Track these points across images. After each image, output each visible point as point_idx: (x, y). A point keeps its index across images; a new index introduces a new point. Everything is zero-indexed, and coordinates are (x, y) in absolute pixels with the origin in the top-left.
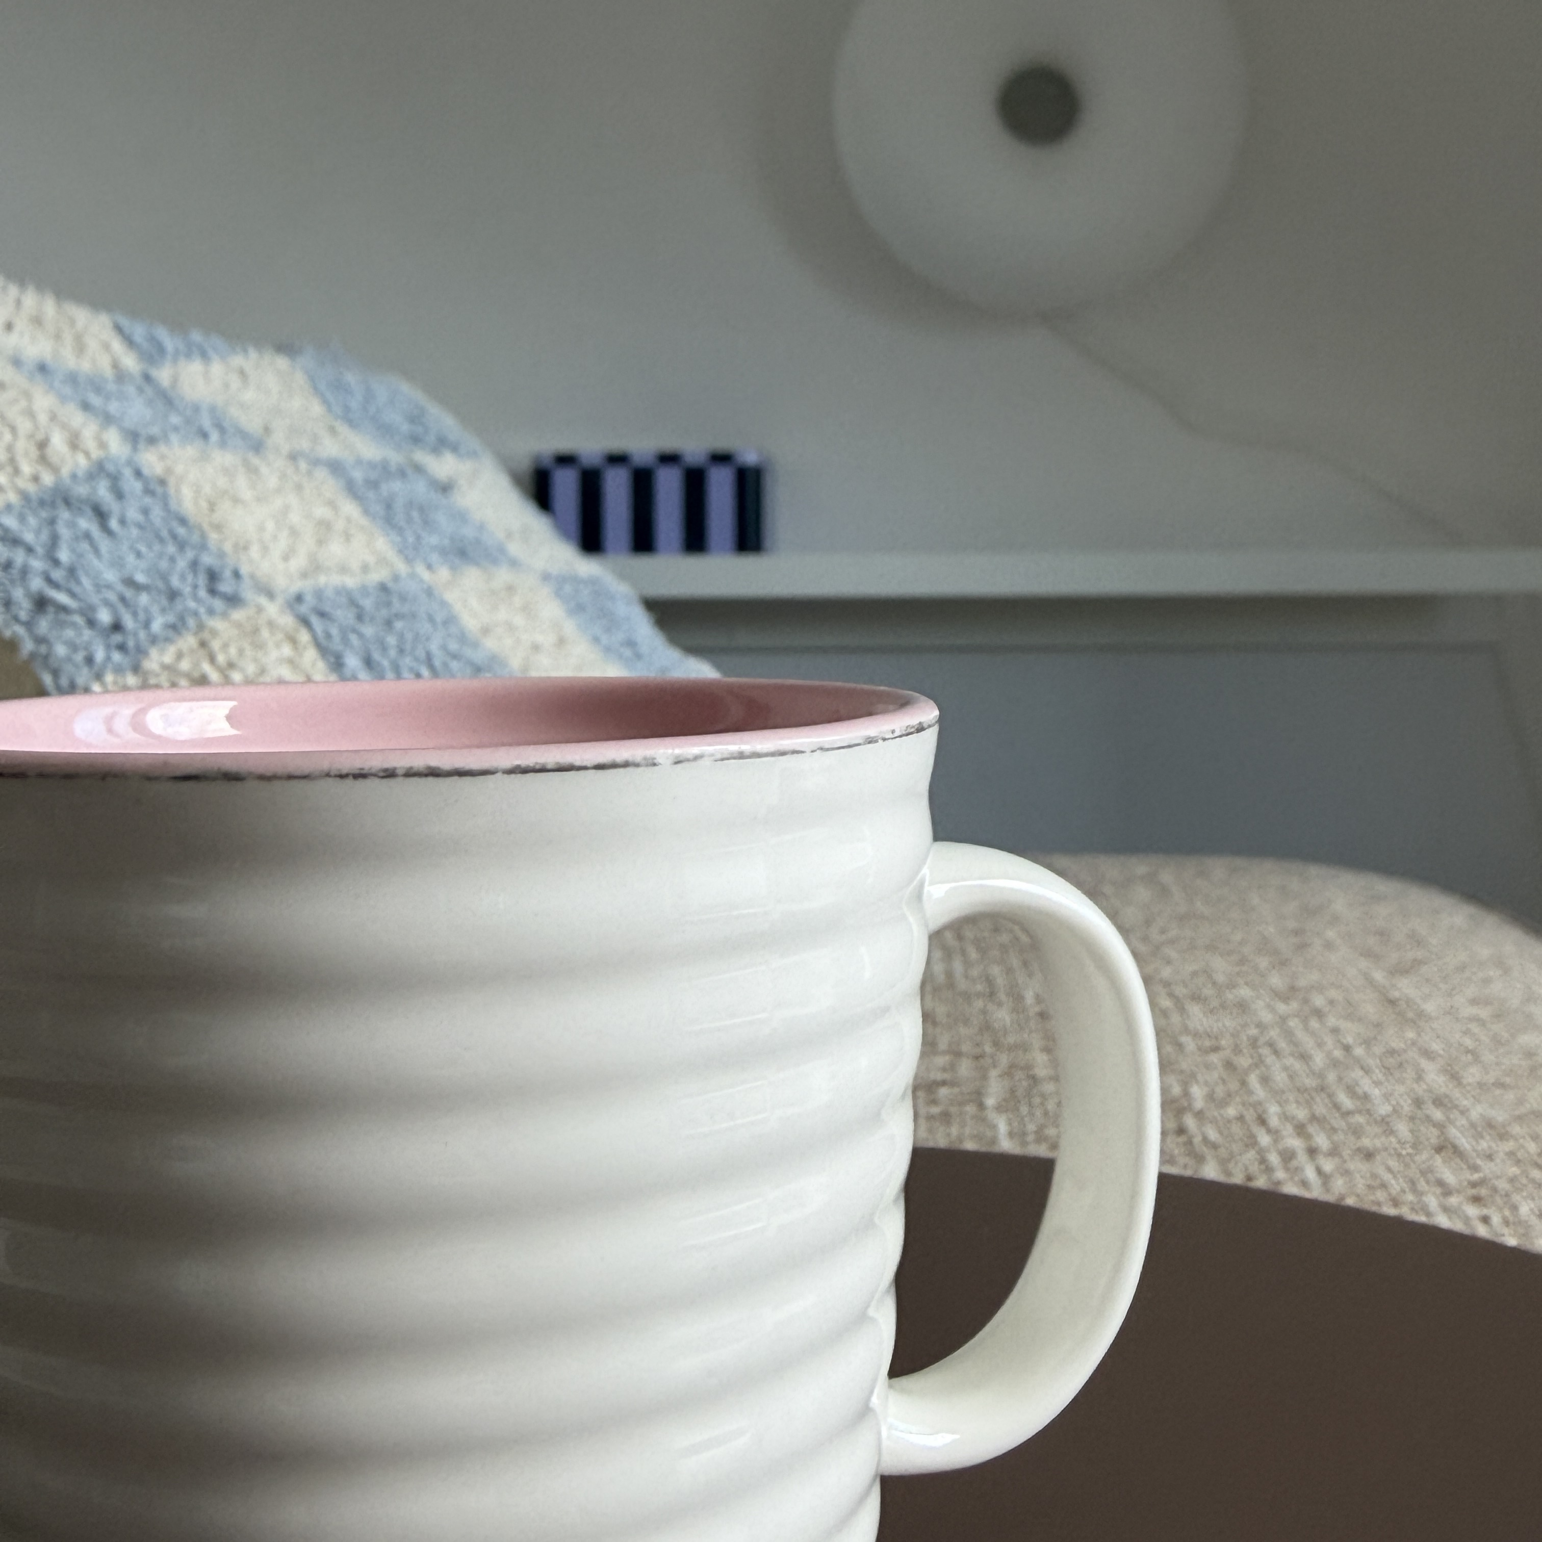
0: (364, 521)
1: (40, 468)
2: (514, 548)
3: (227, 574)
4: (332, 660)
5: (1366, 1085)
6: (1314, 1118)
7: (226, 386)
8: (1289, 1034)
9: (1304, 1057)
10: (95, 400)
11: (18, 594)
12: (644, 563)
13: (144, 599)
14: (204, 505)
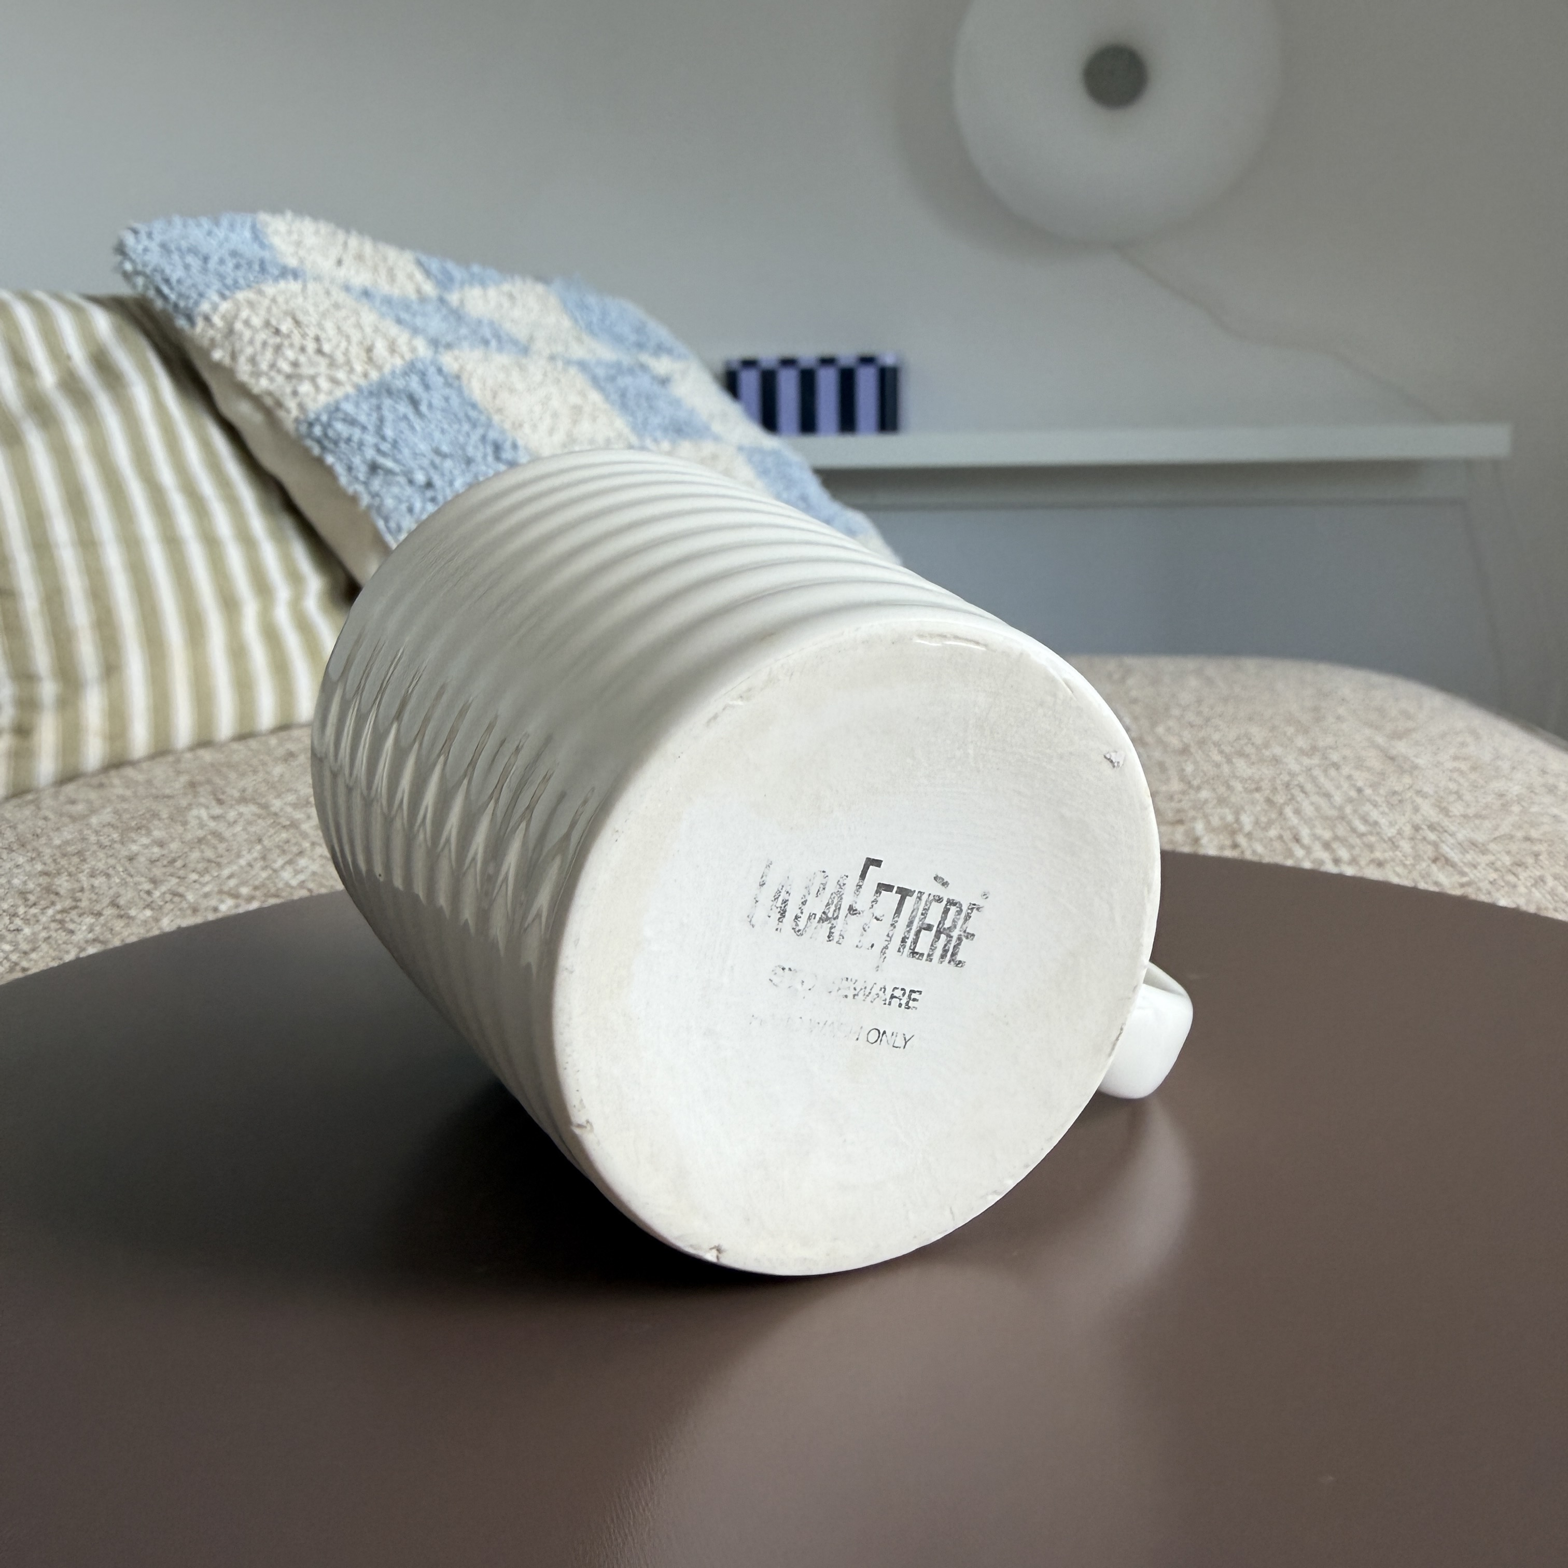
0: (606, 406)
1: (366, 366)
2: (716, 427)
3: (508, 445)
5: (1375, 815)
6: (1336, 838)
7: (500, 306)
8: (1314, 780)
9: (1328, 796)
10: (404, 316)
11: (357, 461)
12: (810, 442)
13: (448, 464)
14: (489, 394)
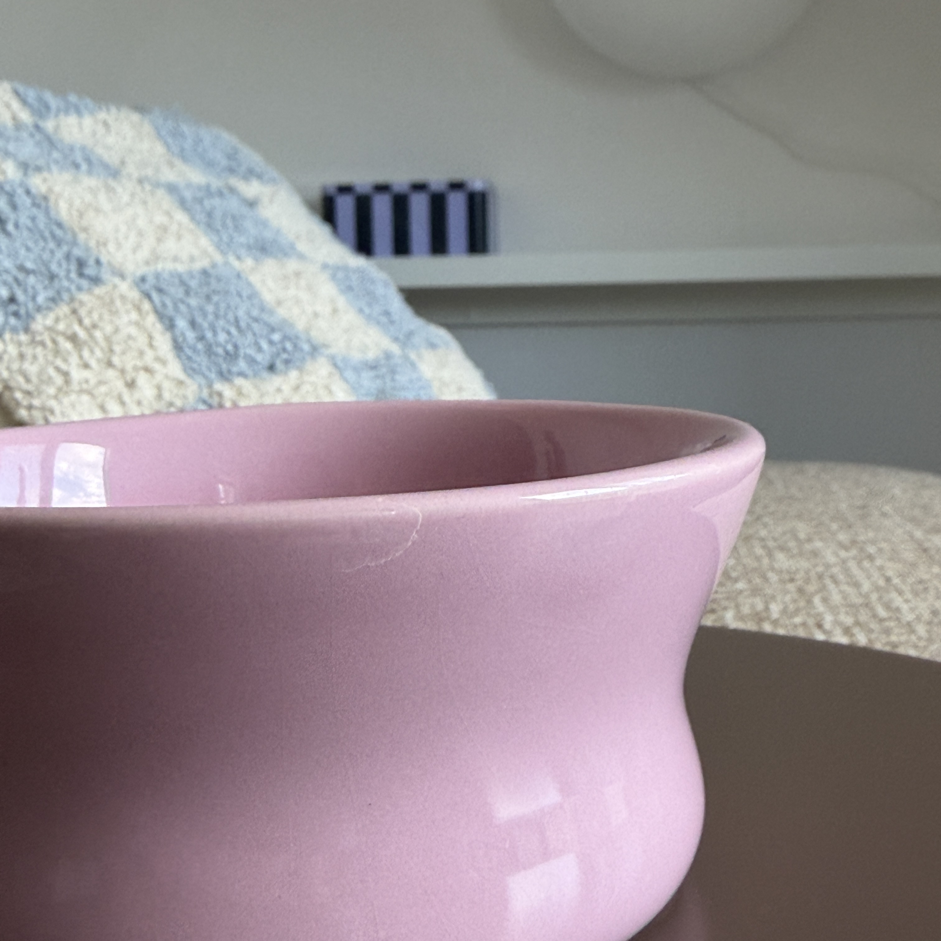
0: (192, 226)
3: (91, 262)
4: (167, 322)
5: (898, 601)
6: (857, 623)
7: (94, 134)
8: (847, 571)
12: (401, 262)
13: (32, 280)
14: (75, 213)
